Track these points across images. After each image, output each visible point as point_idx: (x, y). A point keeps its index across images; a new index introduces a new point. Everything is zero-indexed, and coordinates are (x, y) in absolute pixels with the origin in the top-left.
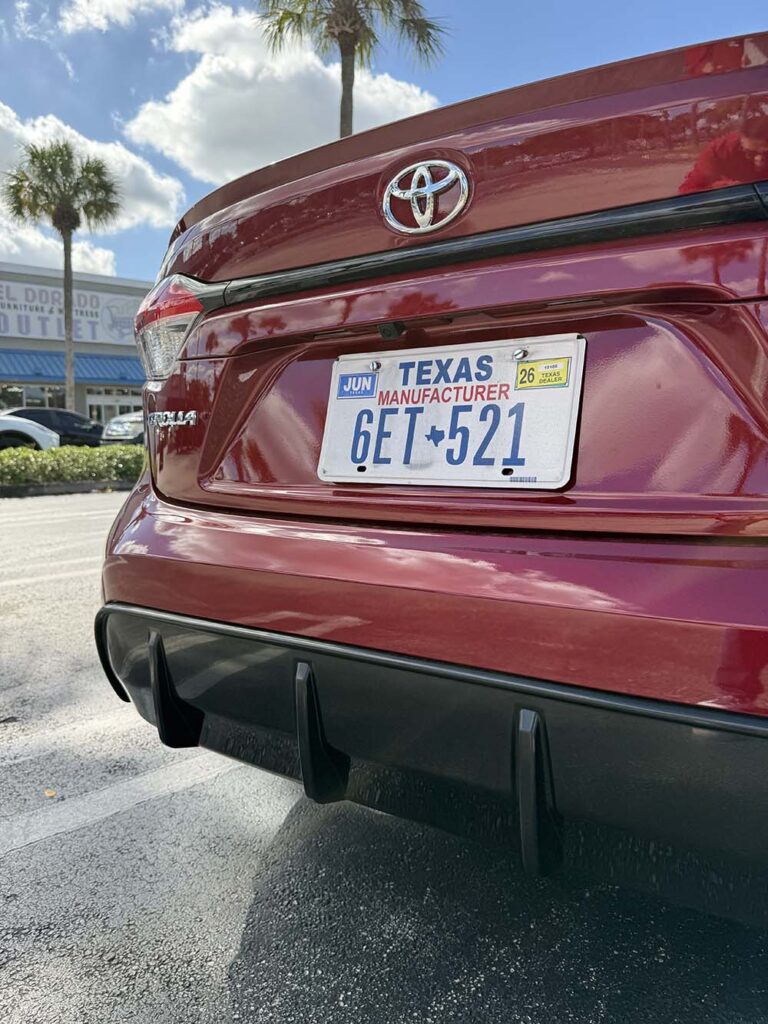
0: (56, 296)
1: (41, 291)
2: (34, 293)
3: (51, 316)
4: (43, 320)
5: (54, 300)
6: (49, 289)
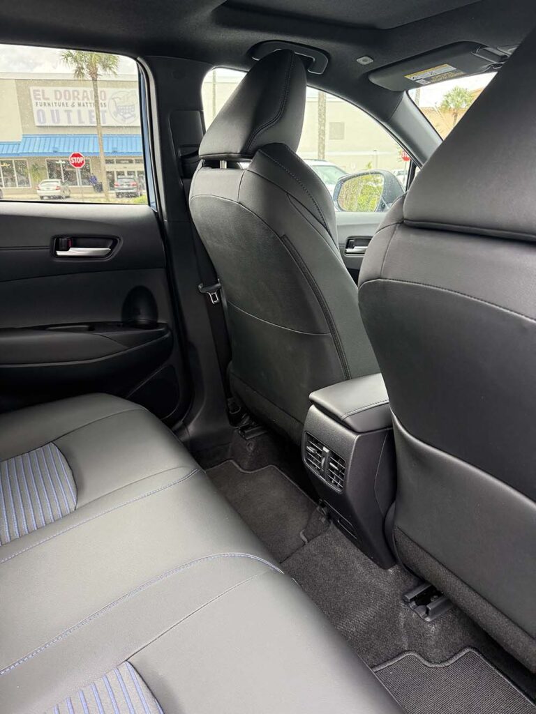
3: (73, 109)
5: (74, 97)
6: (71, 89)
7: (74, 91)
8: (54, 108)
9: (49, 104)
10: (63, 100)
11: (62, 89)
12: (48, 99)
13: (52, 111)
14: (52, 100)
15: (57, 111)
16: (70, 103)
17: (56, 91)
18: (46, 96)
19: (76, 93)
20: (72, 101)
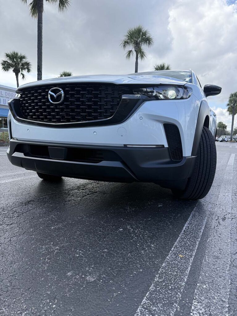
5: (12, 96)
6: (11, 93)
7: (12, 94)
8: (4, 98)
9: (3, 97)
10: (8, 96)
11: (8, 92)
12: (3, 95)
13: (4, 99)
14: (4, 95)
15: (5, 100)
16: (10, 98)
17: (6, 92)
18: (2, 94)
19: (12, 95)
20: (11, 97)
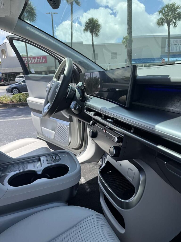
0: (180, 41)
1: (177, 40)
2: (175, 41)
3: (178, 46)
4: (176, 47)
20: (178, 43)
